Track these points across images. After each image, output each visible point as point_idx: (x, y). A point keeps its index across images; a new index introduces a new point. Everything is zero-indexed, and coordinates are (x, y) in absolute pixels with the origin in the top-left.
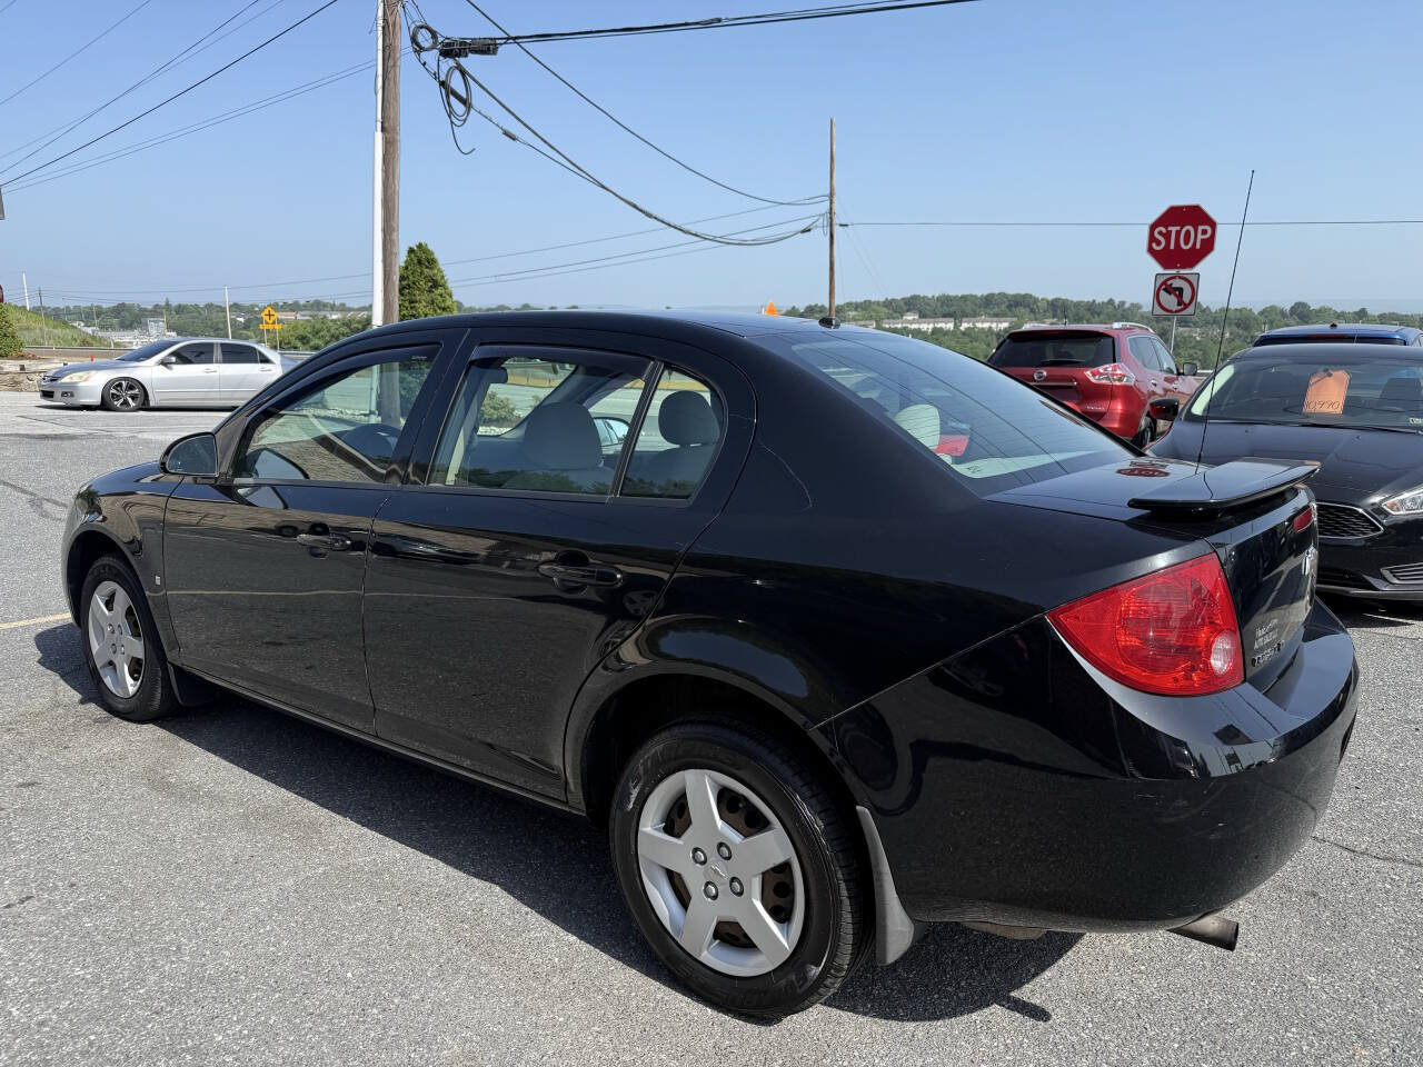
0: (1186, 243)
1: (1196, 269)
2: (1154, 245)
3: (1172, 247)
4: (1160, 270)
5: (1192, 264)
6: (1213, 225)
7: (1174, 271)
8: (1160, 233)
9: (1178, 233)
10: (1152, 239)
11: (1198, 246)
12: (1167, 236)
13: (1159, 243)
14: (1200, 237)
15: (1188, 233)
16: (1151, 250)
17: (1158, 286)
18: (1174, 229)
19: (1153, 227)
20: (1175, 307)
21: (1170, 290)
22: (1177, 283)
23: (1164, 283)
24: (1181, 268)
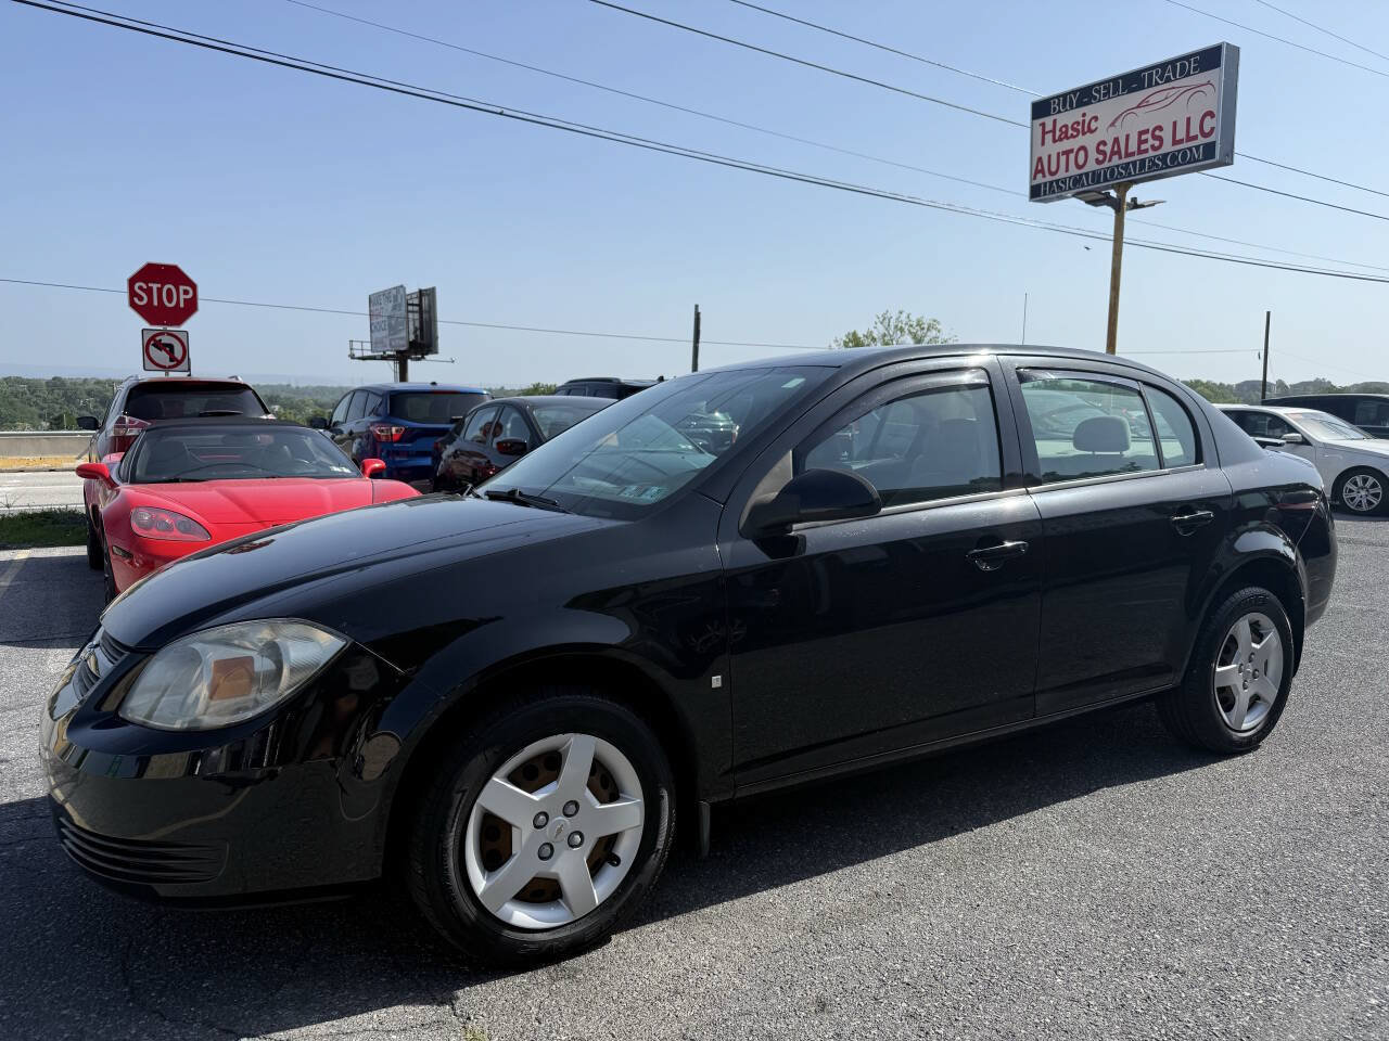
0: (170, 300)
1: (184, 327)
2: (136, 300)
3: (156, 303)
4: (147, 325)
5: (179, 322)
6: (194, 286)
7: (161, 328)
8: (140, 288)
9: (160, 291)
10: (132, 294)
11: (182, 305)
12: (149, 292)
13: (141, 299)
14: (182, 297)
15: (169, 291)
16: (133, 305)
17: (146, 341)
18: (155, 286)
19: (132, 281)
20: (168, 363)
21: (160, 346)
22: (166, 339)
23: (153, 338)
24: (167, 324)
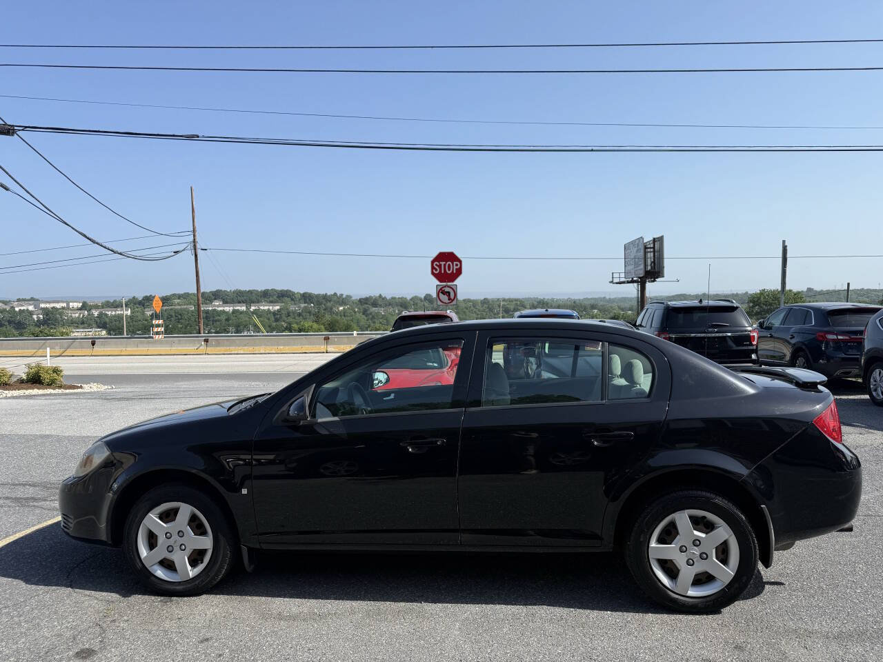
0: (449, 270)
1: (455, 283)
2: (434, 271)
3: (443, 272)
4: (438, 283)
5: (453, 280)
6: (460, 262)
7: (445, 284)
8: (436, 265)
9: (445, 265)
10: (433, 268)
11: (455, 272)
12: (440, 266)
13: (436, 270)
14: (455, 267)
15: (449, 265)
16: (433, 273)
17: (438, 291)
18: (443, 263)
19: (433, 262)
20: (447, 301)
21: (444, 293)
22: (447, 289)
23: (441, 289)
24: (448, 282)
